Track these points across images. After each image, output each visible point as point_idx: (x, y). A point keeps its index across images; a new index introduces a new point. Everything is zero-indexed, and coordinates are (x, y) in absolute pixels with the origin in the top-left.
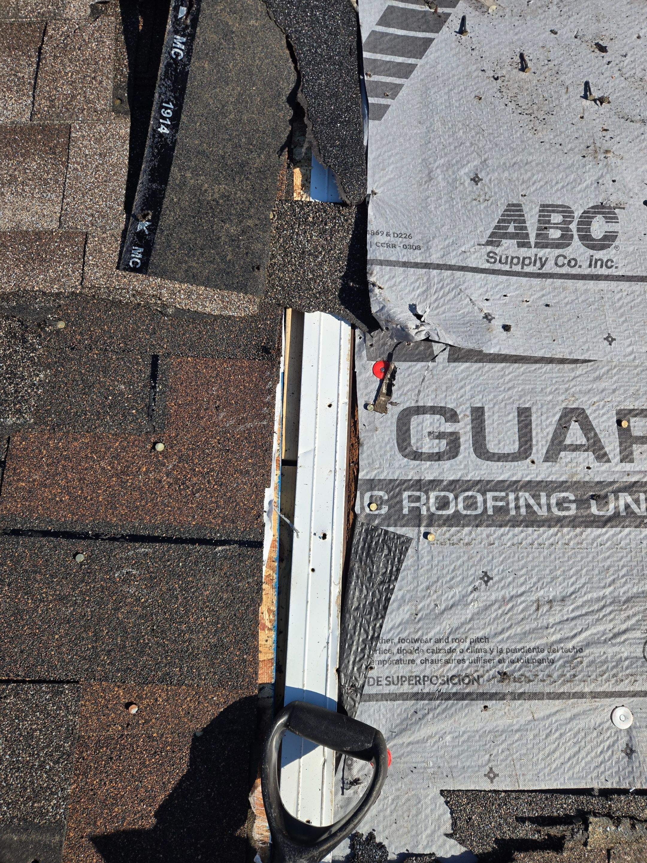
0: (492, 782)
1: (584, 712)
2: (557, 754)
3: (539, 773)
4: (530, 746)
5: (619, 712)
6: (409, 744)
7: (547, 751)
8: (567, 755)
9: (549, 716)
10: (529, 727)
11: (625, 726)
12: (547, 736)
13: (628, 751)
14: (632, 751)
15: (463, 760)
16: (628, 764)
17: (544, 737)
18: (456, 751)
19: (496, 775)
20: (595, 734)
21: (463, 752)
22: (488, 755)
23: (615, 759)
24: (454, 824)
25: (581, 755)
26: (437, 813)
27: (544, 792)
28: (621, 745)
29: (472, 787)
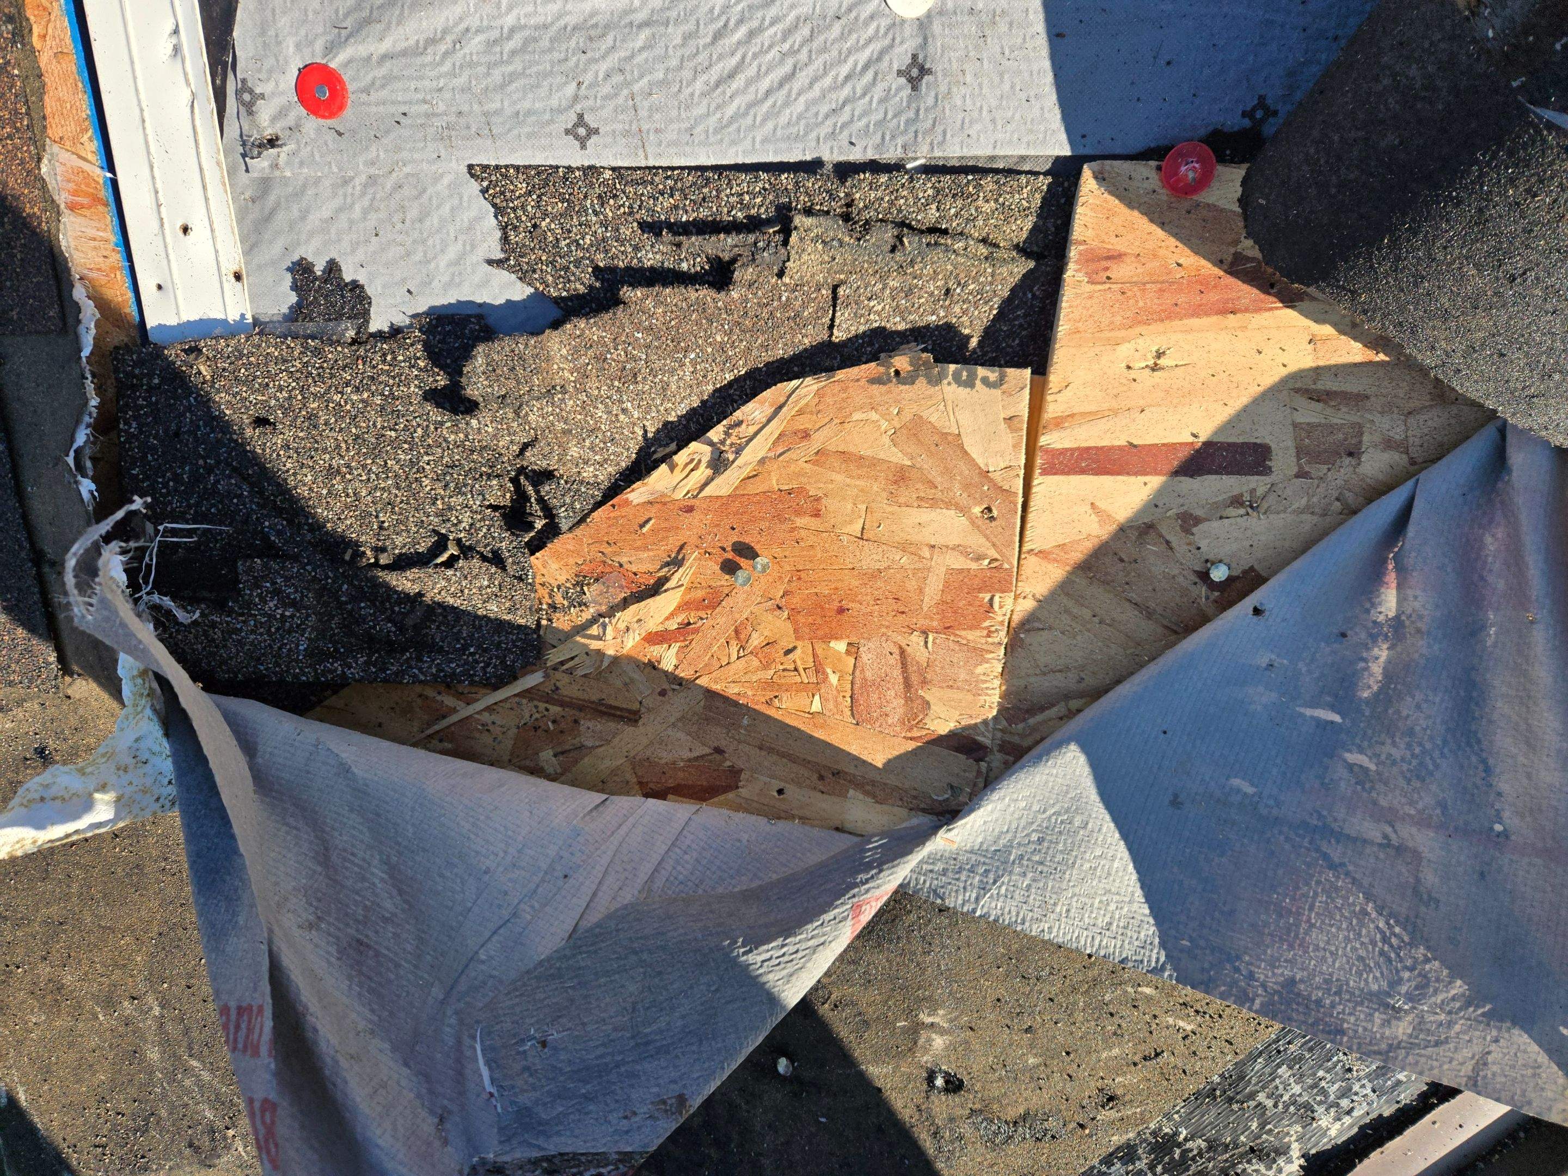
0: (583, 147)
2: (738, 82)
3: (692, 128)
4: (674, 62)
6: (385, 57)
7: (715, 74)
8: (765, 84)
10: (673, 14)
11: (915, 10)
12: (718, 36)
13: (915, 72)
14: (924, 71)
15: (515, 97)
16: (909, 103)
17: (708, 40)
18: (497, 75)
19: (592, 131)
20: (837, 30)
21: (513, 77)
22: (574, 84)
23: (878, 92)
24: (505, 239)
25: (796, 85)
26: (466, 216)
27: (702, 169)
28: (901, 57)
29: (539, 159)
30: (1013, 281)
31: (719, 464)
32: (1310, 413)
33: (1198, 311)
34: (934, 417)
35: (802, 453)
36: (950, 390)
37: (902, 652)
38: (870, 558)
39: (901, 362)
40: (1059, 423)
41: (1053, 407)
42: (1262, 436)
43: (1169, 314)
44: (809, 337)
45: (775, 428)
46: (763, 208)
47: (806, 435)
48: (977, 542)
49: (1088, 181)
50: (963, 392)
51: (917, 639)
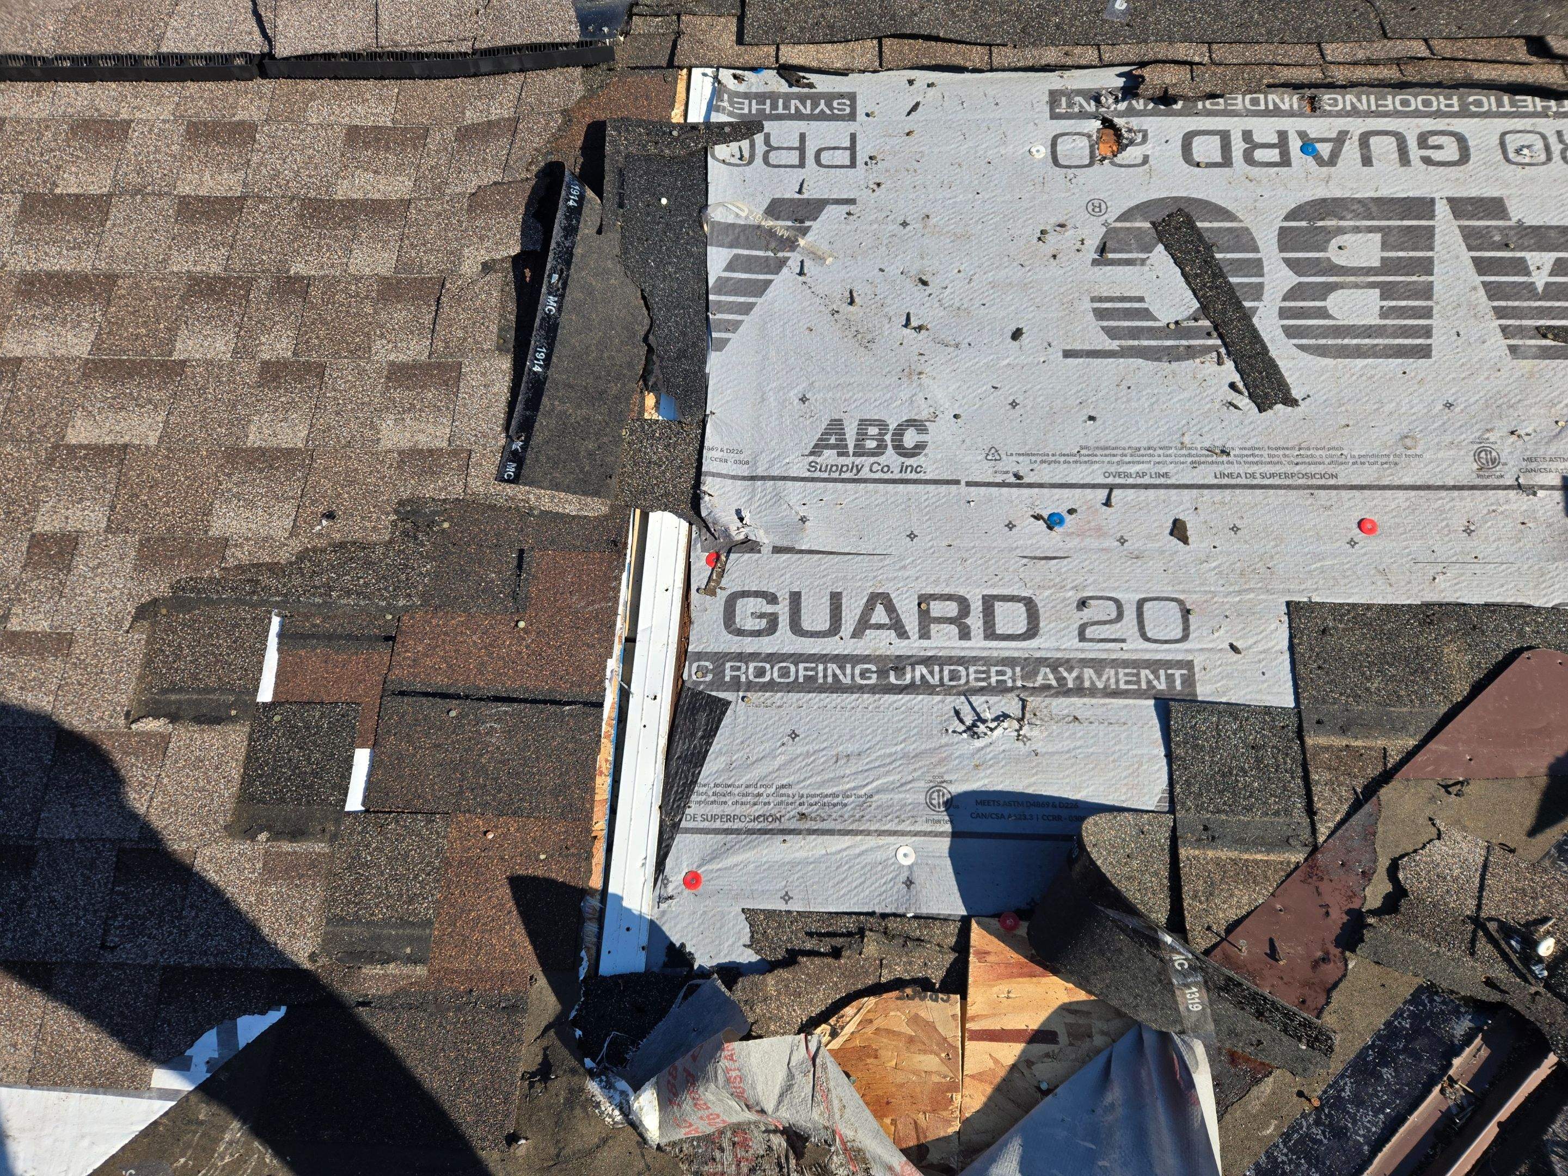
0: (787, 904)
1: (872, 849)
2: (845, 883)
3: (827, 898)
4: (822, 875)
5: (902, 851)
6: (718, 870)
7: (837, 880)
8: (854, 885)
9: (840, 851)
10: (822, 860)
11: (907, 862)
12: (838, 868)
13: (908, 883)
14: (911, 883)
15: (764, 884)
16: (907, 893)
17: (835, 869)
18: (758, 877)
19: (790, 898)
20: (880, 867)
21: (764, 878)
22: (785, 881)
23: (895, 889)
24: (752, 937)
25: (866, 885)
26: (738, 928)
27: (830, 913)
28: (903, 877)
29: (769, 907)
30: (950, 961)
31: (834, 1034)
32: (1070, 1019)
33: (1022, 975)
34: (923, 1014)
35: (869, 1030)
36: (929, 1003)
37: (915, 1123)
38: (900, 1078)
39: (909, 991)
40: (973, 1019)
41: (971, 1011)
42: (1053, 1027)
43: (1011, 976)
44: (870, 982)
45: (858, 1019)
46: (852, 927)
47: (871, 1021)
48: (944, 1069)
49: (974, 925)
50: (934, 1004)
51: (921, 1116)
